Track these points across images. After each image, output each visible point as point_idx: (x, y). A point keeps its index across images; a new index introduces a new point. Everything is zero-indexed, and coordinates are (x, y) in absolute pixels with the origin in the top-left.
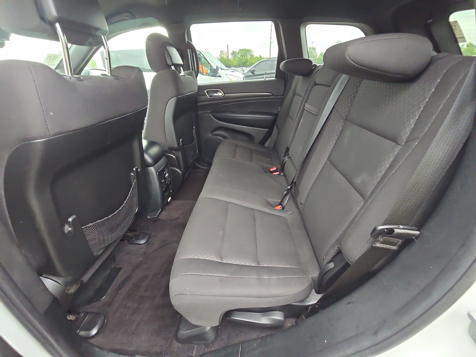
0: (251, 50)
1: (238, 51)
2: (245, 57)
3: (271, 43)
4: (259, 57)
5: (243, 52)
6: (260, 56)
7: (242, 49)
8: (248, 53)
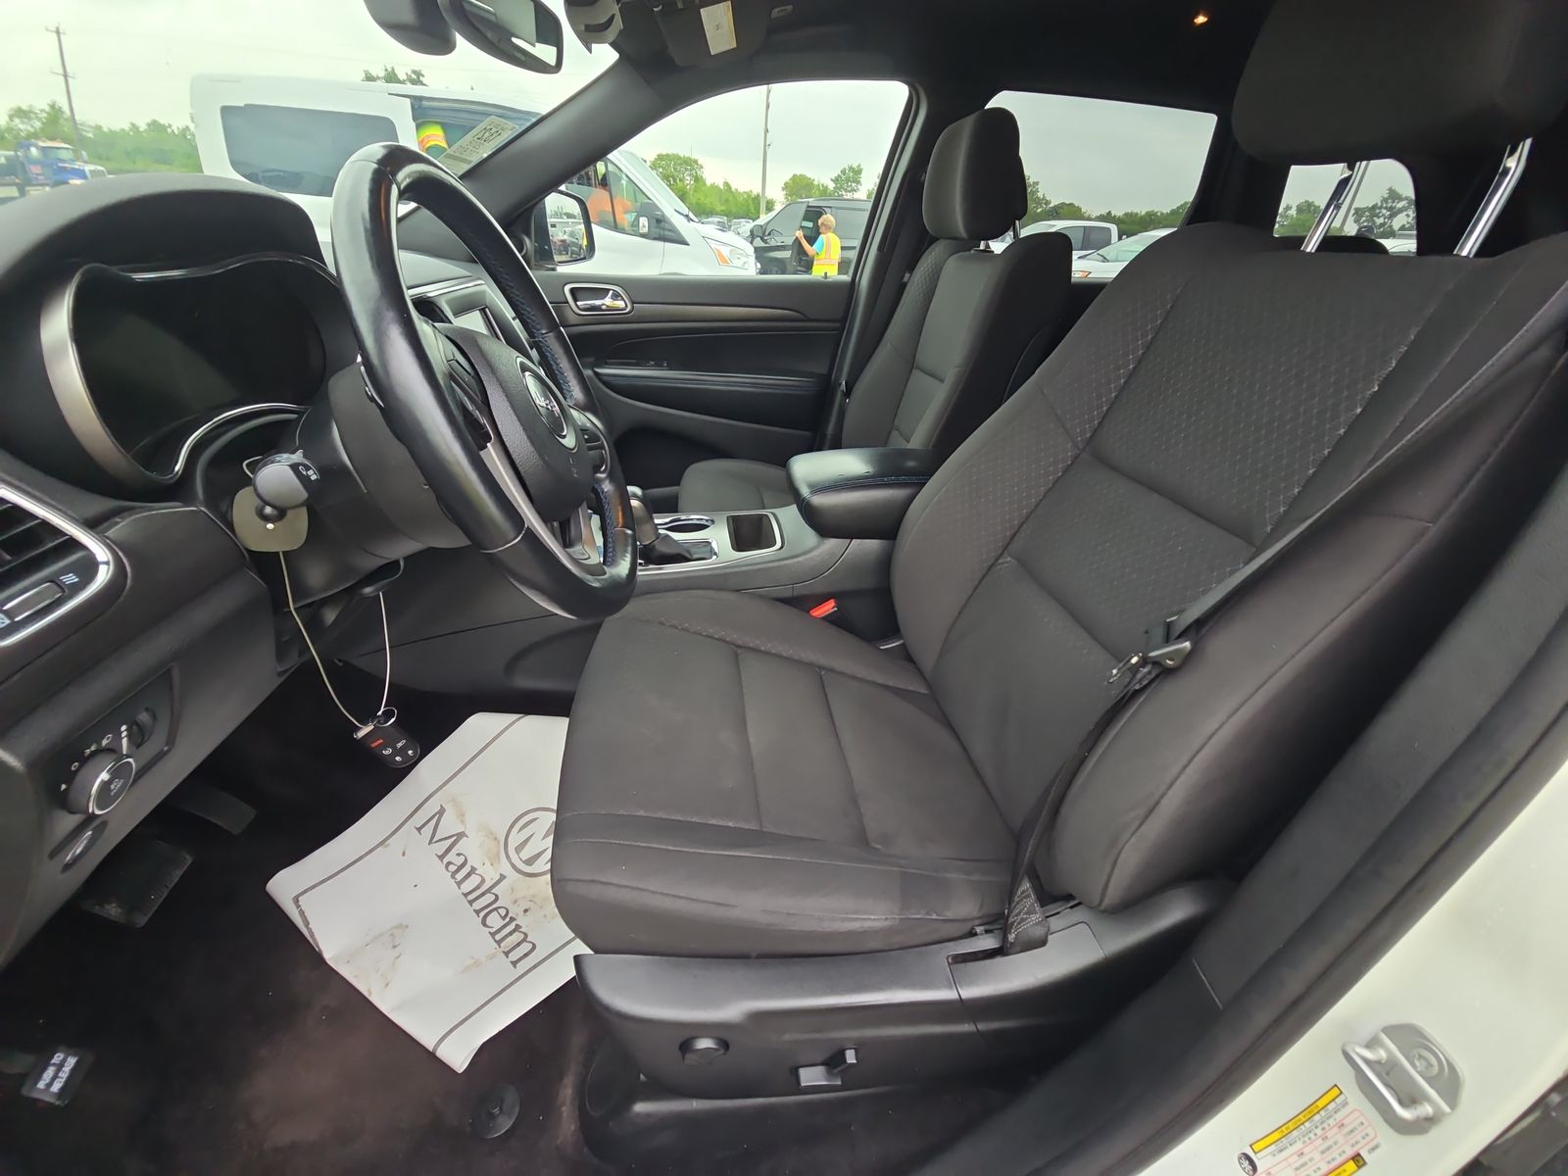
0: (696, 162)
1: (653, 159)
2: (675, 181)
3: (766, 146)
4: (722, 187)
5: (669, 165)
6: (726, 184)
7: (667, 155)
8: (686, 170)
